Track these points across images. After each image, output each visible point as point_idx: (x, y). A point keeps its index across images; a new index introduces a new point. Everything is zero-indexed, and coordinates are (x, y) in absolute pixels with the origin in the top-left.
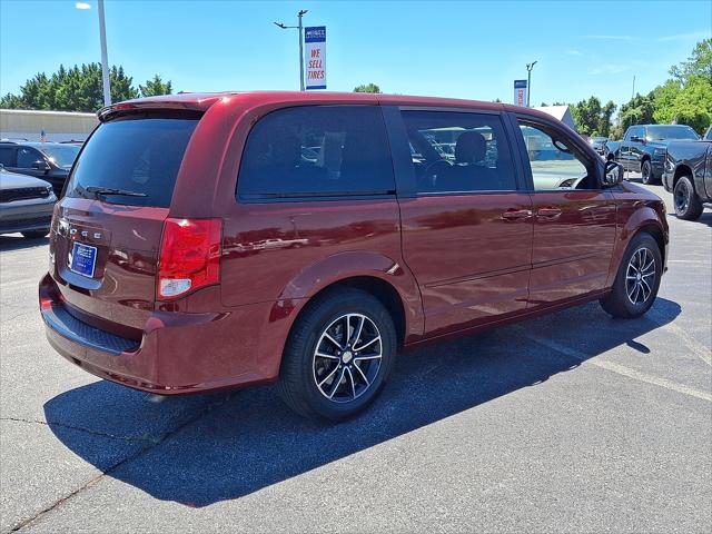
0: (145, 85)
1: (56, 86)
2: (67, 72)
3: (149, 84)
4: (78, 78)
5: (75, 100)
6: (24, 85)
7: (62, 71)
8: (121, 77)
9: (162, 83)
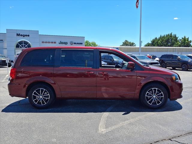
0: (181, 39)
1: (159, 40)
2: (162, 36)
3: (182, 38)
4: (164, 38)
5: (163, 44)
6: (152, 40)
7: (161, 36)
8: (175, 37)
9: (186, 38)
